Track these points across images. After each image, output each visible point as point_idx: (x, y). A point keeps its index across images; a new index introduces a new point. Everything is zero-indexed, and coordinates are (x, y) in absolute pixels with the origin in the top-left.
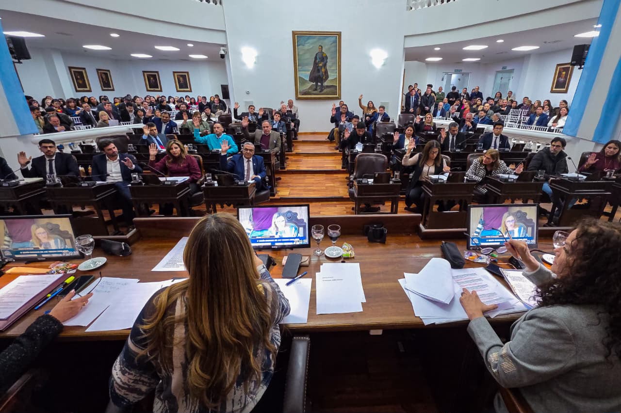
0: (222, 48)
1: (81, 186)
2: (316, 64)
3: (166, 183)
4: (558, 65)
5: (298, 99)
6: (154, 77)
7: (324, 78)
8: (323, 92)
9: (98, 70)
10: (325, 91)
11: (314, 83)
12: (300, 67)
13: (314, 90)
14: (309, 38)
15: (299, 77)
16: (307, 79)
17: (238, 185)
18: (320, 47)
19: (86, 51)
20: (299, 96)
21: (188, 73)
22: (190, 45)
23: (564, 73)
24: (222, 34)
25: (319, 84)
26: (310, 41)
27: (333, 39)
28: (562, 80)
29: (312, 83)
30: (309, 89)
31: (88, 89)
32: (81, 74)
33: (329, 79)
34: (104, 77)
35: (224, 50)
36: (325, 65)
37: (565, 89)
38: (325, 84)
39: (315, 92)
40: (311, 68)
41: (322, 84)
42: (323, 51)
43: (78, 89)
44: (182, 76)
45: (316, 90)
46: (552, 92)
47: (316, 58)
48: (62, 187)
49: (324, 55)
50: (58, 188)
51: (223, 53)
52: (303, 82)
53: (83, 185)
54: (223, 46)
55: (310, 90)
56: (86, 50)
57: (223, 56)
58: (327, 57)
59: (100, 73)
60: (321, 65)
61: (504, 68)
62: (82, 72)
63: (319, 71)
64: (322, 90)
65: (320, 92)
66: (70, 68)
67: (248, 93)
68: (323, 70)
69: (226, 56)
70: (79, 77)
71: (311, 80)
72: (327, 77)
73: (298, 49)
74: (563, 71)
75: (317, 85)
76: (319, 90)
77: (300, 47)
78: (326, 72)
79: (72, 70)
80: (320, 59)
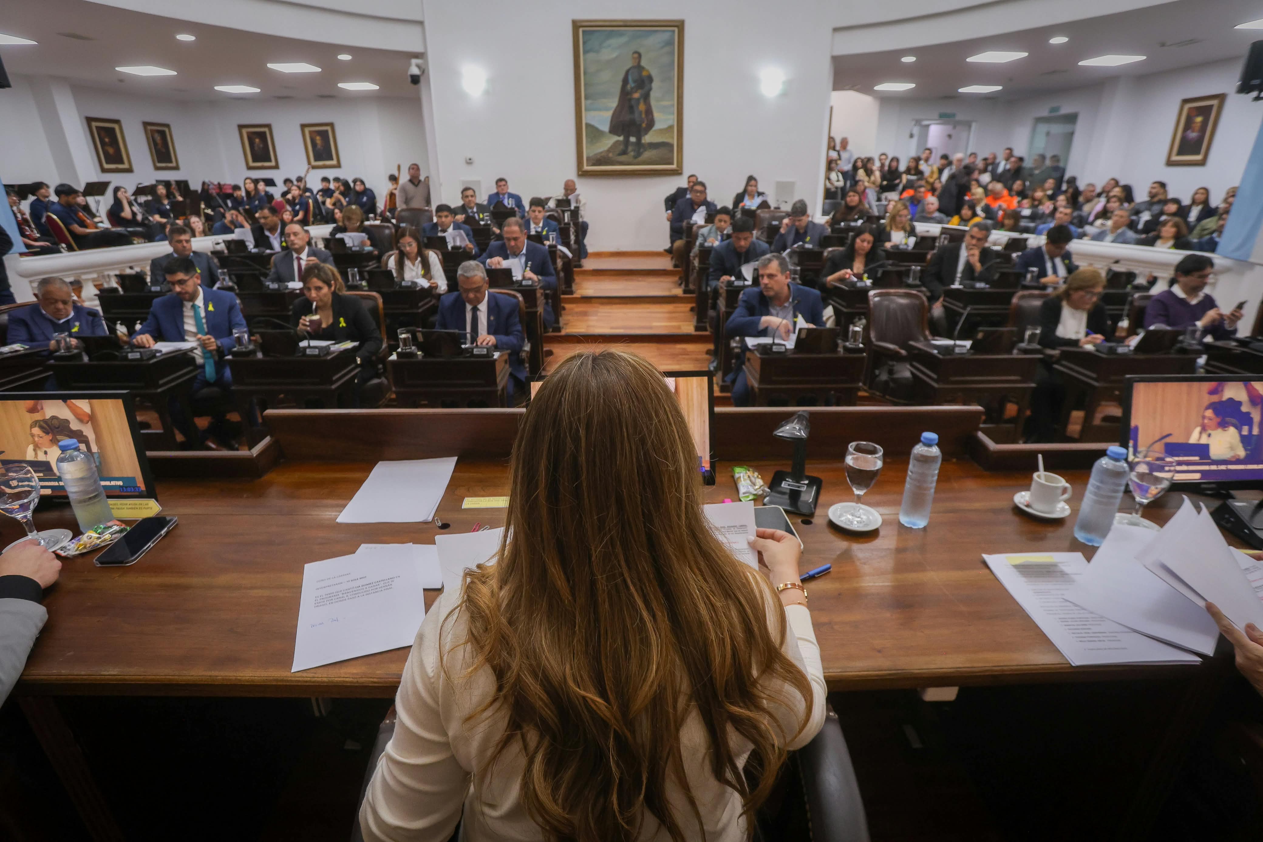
0: (414, 61)
1: (126, 358)
2: (625, 95)
3: (308, 351)
4: (1185, 101)
5: (583, 174)
6: (262, 136)
7: (644, 125)
8: (641, 159)
9: (146, 124)
10: (647, 155)
11: (621, 138)
12: (589, 102)
13: (620, 154)
14: (610, 35)
15: (588, 125)
16: (605, 128)
17: (473, 355)
18: (636, 55)
19: (121, 81)
20: (586, 168)
21: (332, 125)
22: (345, 57)
23: (1199, 119)
24: (417, 30)
25: (633, 139)
26: (615, 42)
27: (666, 36)
28: (1193, 135)
29: (615, 138)
30: (609, 151)
31: (126, 166)
32: (111, 133)
33: (654, 129)
34: (158, 138)
35: (418, 66)
36: (646, 97)
37: (1199, 157)
38: (648, 139)
39: (623, 158)
40: (614, 103)
41: (639, 139)
42: (643, 63)
43: (106, 166)
44: (319, 133)
45: (624, 152)
46: (1170, 163)
47: (625, 81)
48: (86, 359)
49: (644, 74)
50: (77, 363)
51: (415, 71)
52: (595, 133)
53: (130, 356)
54: (417, 56)
55: (611, 155)
56: (123, 79)
57: (415, 80)
58: (650, 79)
59: (151, 131)
60: (636, 95)
61: (1054, 110)
62: (113, 130)
63: (631, 109)
64: (638, 154)
65: (635, 157)
66: (89, 120)
67: (469, 162)
68: (642, 107)
69: (422, 80)
70: (107, 140)
71: (615, 129)
72: (651, 124)
73: (584, 60)
74: (1198, 115)
75: (626, 142)
76: (632, 154)
77: (591, 56)
78: (649, 112)
79: (94, 124)
80: (635, 81)
